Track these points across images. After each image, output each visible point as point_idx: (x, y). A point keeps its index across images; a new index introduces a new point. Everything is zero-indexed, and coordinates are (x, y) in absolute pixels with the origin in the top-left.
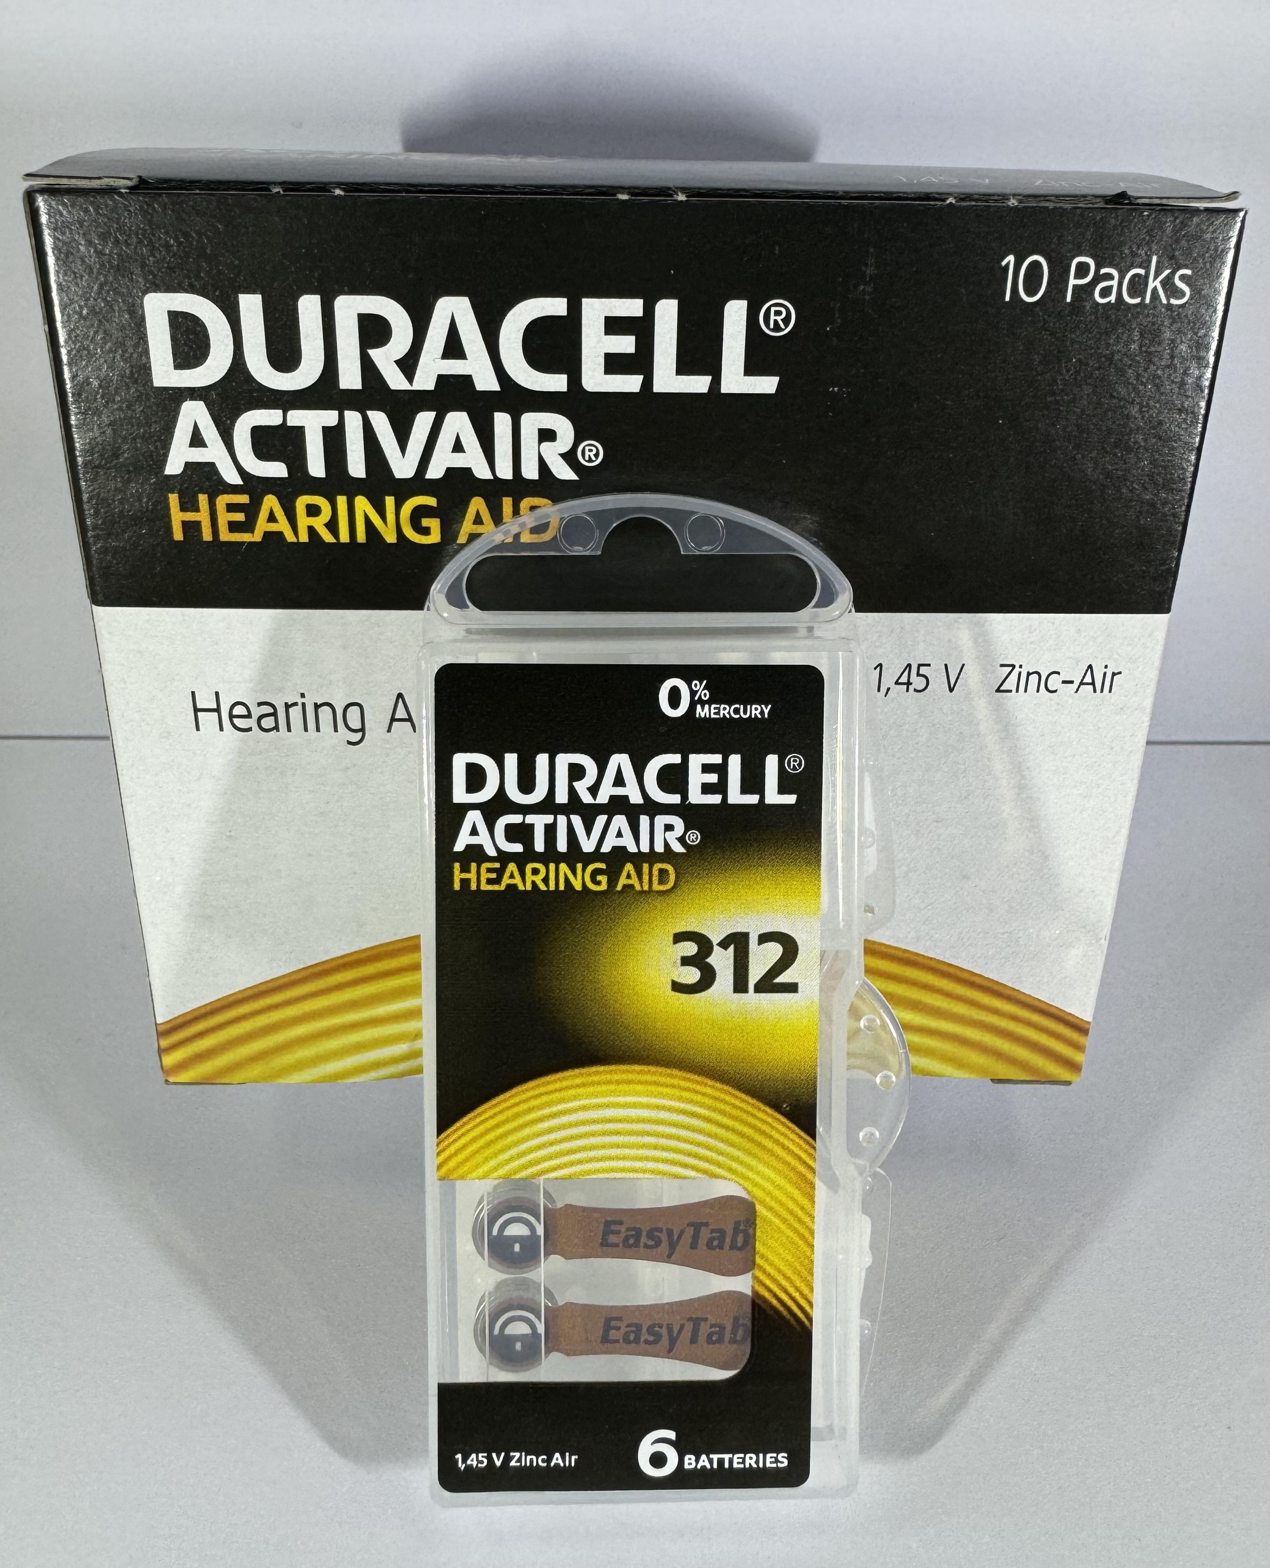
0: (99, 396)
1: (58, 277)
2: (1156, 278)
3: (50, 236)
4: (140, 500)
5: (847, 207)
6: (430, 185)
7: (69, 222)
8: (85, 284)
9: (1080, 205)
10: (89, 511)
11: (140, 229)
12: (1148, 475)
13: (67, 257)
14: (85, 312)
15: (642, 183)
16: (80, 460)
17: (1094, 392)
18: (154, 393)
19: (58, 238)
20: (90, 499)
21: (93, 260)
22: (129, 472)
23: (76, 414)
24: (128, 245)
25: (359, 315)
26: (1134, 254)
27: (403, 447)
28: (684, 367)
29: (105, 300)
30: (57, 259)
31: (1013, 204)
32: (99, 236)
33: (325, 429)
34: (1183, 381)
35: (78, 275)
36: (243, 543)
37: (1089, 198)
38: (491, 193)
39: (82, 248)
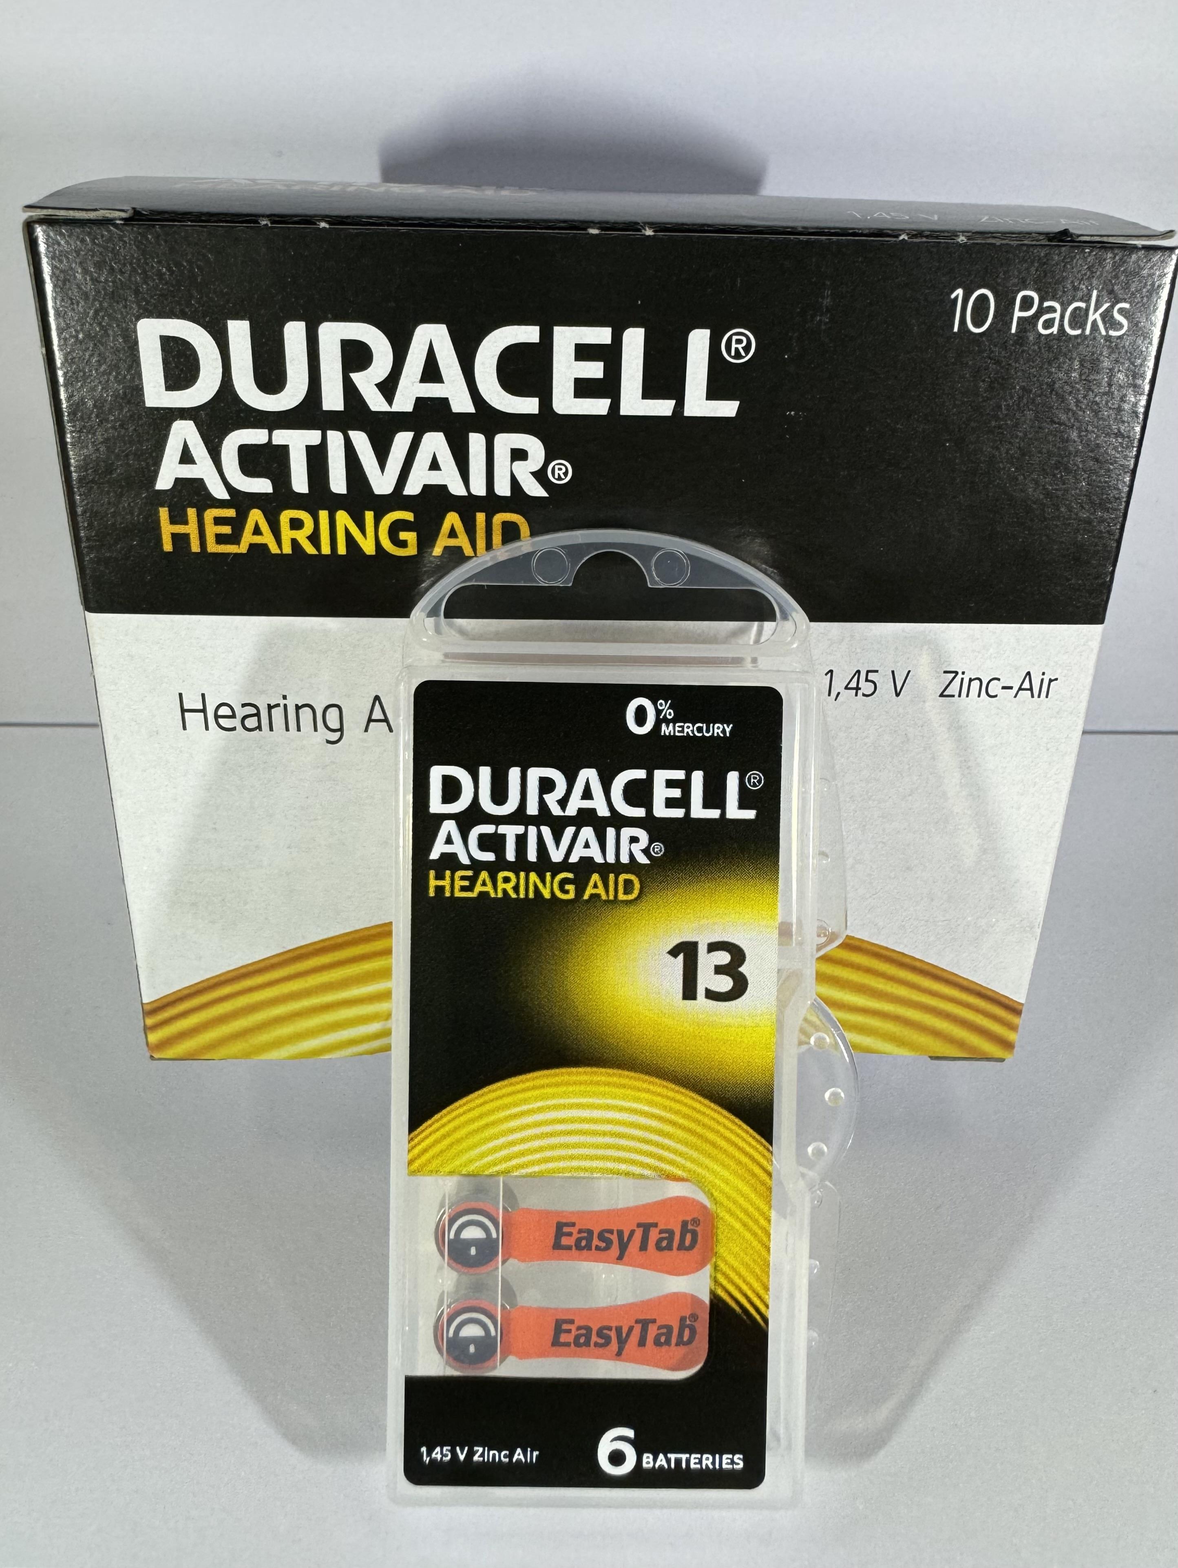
0: (93, 416)
1: (56, 303)
2: (1096, 309)
3: (48, 264)
4: (132, 514)
5: (807, 242)
6: (410, 219)
7: (66, 251)
8: (82, 310)
9: (1026, 242)
10: (83, 523)
11: (135, 258)
12: (1085, 495)
13: (64, 284)
14: (81, 336)
15: (611, 218)
16: (75, 475)
17: (1036, 417)
18: (146, 412)
19: (56, 267)
20: (84, 512)
21: (89, 287)
22: (121, 487)
23: (72, 432)
24: (122, 273)
25: (342, 341)
26: (1076, 289)
27: (382, 464)
28: (649, 392)
29: (100, 324)
30: (55, 286)
31: (963, 240)
32: (95, 264)
33: (308, 448)
34: (1120, 406)
35: (74, 302)
36: (229, 554)
37: (1034, 235)
38: (469, 227)
39: (79, 276)
